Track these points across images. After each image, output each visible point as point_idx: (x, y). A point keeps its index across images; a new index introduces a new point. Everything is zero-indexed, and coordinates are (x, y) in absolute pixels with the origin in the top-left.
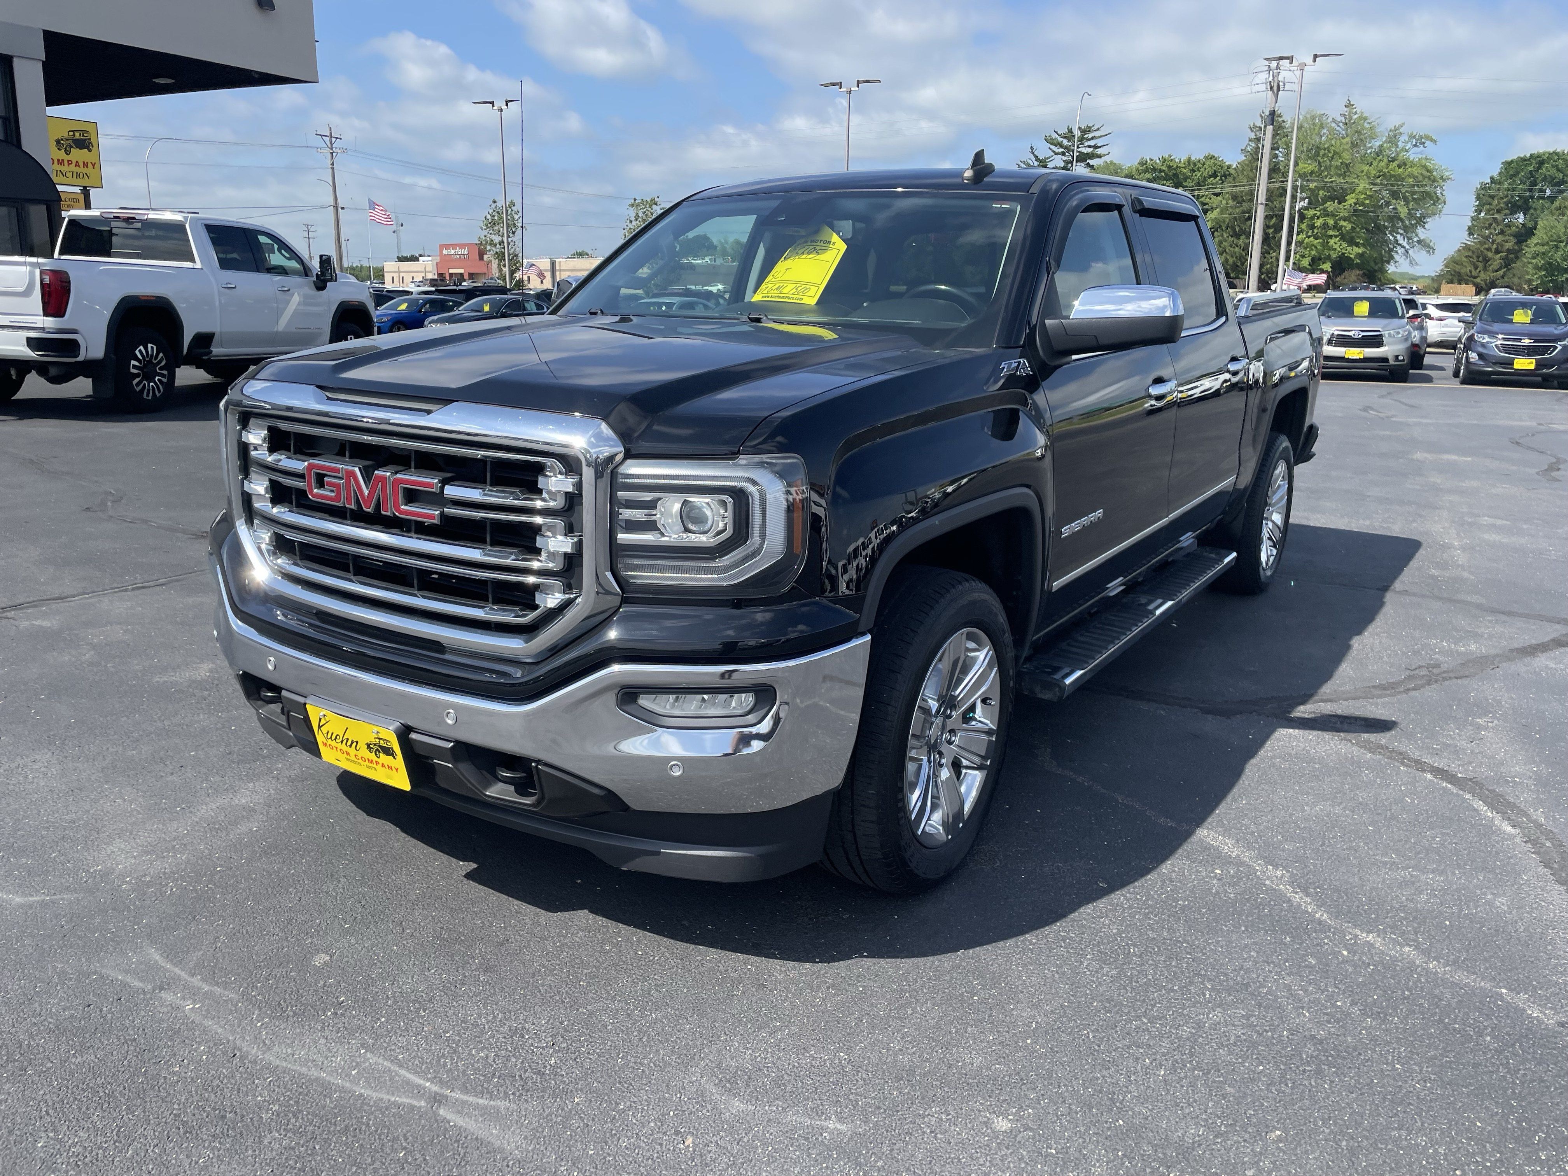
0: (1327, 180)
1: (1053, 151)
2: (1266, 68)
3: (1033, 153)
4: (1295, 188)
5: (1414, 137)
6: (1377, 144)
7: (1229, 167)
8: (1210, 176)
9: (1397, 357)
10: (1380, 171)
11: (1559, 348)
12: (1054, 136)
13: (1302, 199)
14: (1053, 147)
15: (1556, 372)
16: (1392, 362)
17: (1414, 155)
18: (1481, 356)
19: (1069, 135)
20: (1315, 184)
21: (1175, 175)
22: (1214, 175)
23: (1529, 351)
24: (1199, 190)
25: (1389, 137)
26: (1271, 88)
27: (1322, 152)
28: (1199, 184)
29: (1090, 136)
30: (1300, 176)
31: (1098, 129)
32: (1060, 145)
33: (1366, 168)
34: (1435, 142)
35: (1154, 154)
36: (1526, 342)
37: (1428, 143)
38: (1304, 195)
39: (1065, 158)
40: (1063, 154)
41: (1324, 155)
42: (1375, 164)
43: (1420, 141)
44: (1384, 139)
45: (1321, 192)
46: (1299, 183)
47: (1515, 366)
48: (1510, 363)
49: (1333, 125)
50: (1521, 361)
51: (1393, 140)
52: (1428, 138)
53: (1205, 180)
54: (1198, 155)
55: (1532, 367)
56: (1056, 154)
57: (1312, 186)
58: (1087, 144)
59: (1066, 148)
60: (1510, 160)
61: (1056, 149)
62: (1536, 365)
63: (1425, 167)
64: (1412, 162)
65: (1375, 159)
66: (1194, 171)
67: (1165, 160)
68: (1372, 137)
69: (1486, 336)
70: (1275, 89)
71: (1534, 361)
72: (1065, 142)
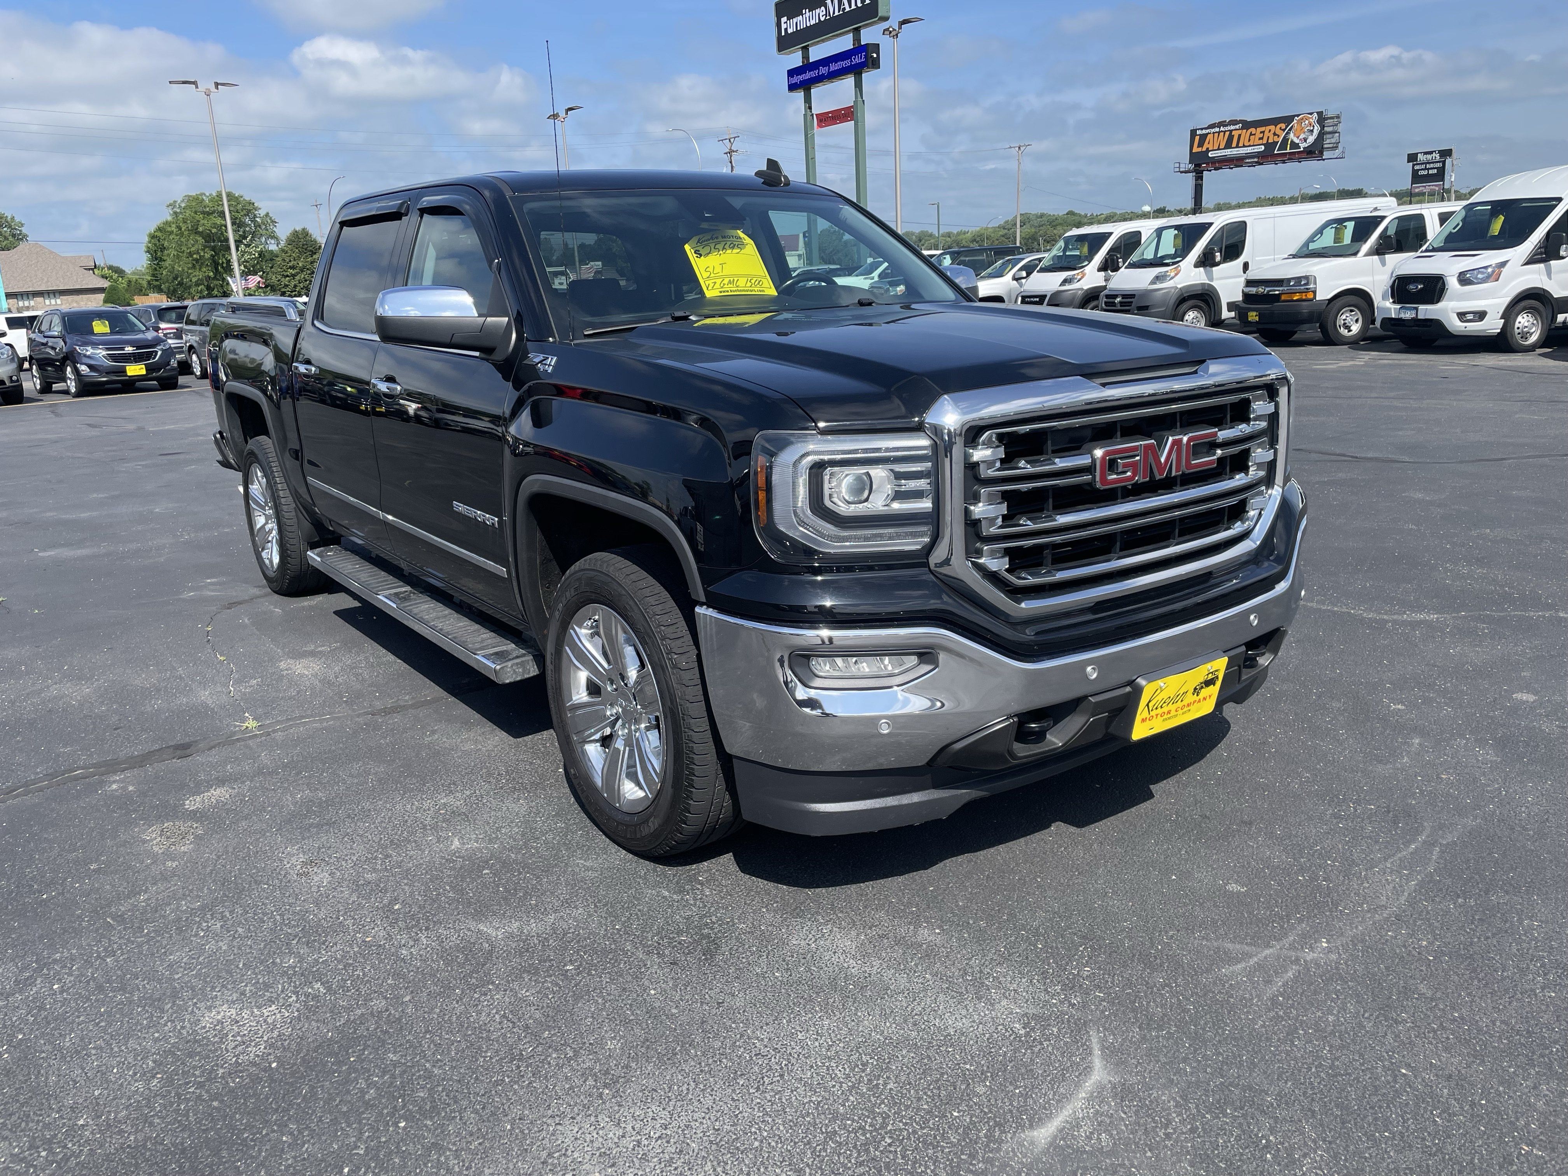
9: (11, 377)
11: (159, 353)
15: (165, 375)
16: (8, 384)
18: (91, 367)
23: (136, 358)
36: (129, 349)
47: (129, 374)
48: (123, 371)
50: (133, 368)
55: (144, 372)
62: (147, 370)
69: (89, 348)
71: (143, 366)
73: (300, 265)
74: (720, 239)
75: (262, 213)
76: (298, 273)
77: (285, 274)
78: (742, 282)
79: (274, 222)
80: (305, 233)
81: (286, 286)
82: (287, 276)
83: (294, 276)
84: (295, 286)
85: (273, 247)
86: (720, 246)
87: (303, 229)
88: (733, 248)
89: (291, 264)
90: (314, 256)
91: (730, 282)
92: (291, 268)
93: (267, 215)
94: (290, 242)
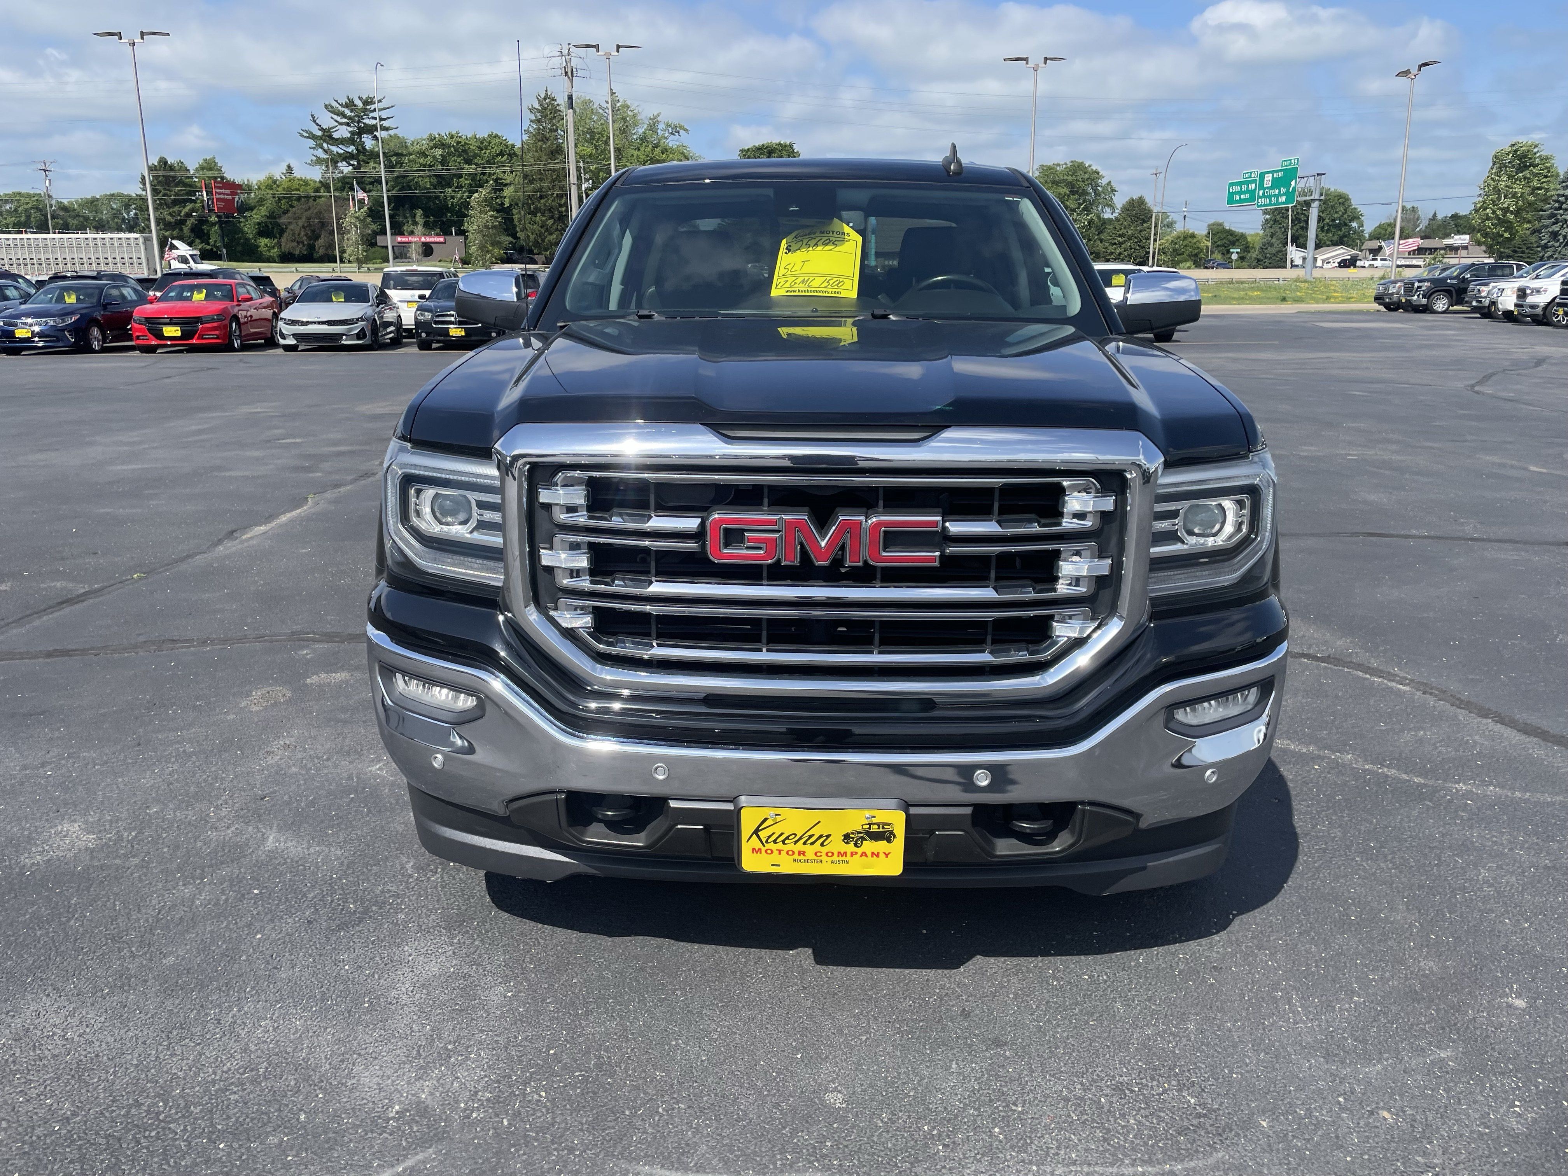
0: (604, 162)
1: (336, 121)
2: (559, 54)
3: (315, 121)
4: (578, 169)
5: (670, 126)
6: (641, 131)
7: (513, 146)
8: (498, 155)
10: (648, 156)
12: (334, 104)
13: (587, 180)
14: (335, 117)
17: (672, 142)
19: (350, 104)
20: (595, 166)
21: (464, 151)
22: (501, 154)
24: (490, 167)
25: (649, 124)
26: (566, 73)
27: (597, 137)
28: (488, 162)
29: (372, 107)
30: (581, 158)
31: (380, 101)
32: (343, 115)
33: (636, 153)
34: (687, 131)
35: (443, 130)
37: (682, 132)
38: (587, 176)
39: (350, 129)
40: (348, 125)
41: (599, 139)
42: (642, 149)
43: (676, 130)
44: (646, 126)
45: (601, 174)
46: (581, 165)
49: (601, 111)
51: (653, 126)
52: (681, 127)
53: (493, 158)
54: (483, 134)
56: (341, 124)
57: (593, 167)
58: (371, 115)
59: (350, 118)
60: (746, 148)
61: (339, 119)
63: (682, 153)
64: (671, 148)
65: (641, 144)
66: (482, 150)
67: (452, 137)
68: (636, 124)
70: (570, 74)
72: (347, 112)
73: (1130, 233)
74: (818, 234)
75: (1104, 182)
76: (1125, 241)
77: (1113, 241)
78: (817, 283)
79: (1113, 190)
80: (1141, 201)
81: (1112, 253)
82: (1115, 244)
83: (1121, 244)
84: (1120, 254)
85: (1107, 215)
86: (812, 242)
87: (1140, 198)
88: (827, 244)
89: (1120, 232)
90: (1145, 225)
91: (803, 282)
92: (1120, 236)
93: (1109, 183)
94: (1125, 209)
